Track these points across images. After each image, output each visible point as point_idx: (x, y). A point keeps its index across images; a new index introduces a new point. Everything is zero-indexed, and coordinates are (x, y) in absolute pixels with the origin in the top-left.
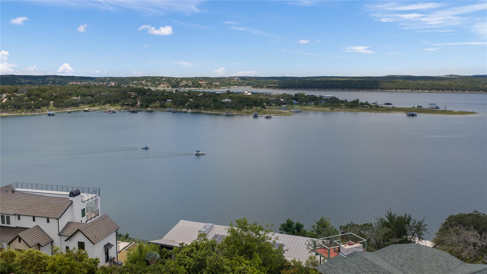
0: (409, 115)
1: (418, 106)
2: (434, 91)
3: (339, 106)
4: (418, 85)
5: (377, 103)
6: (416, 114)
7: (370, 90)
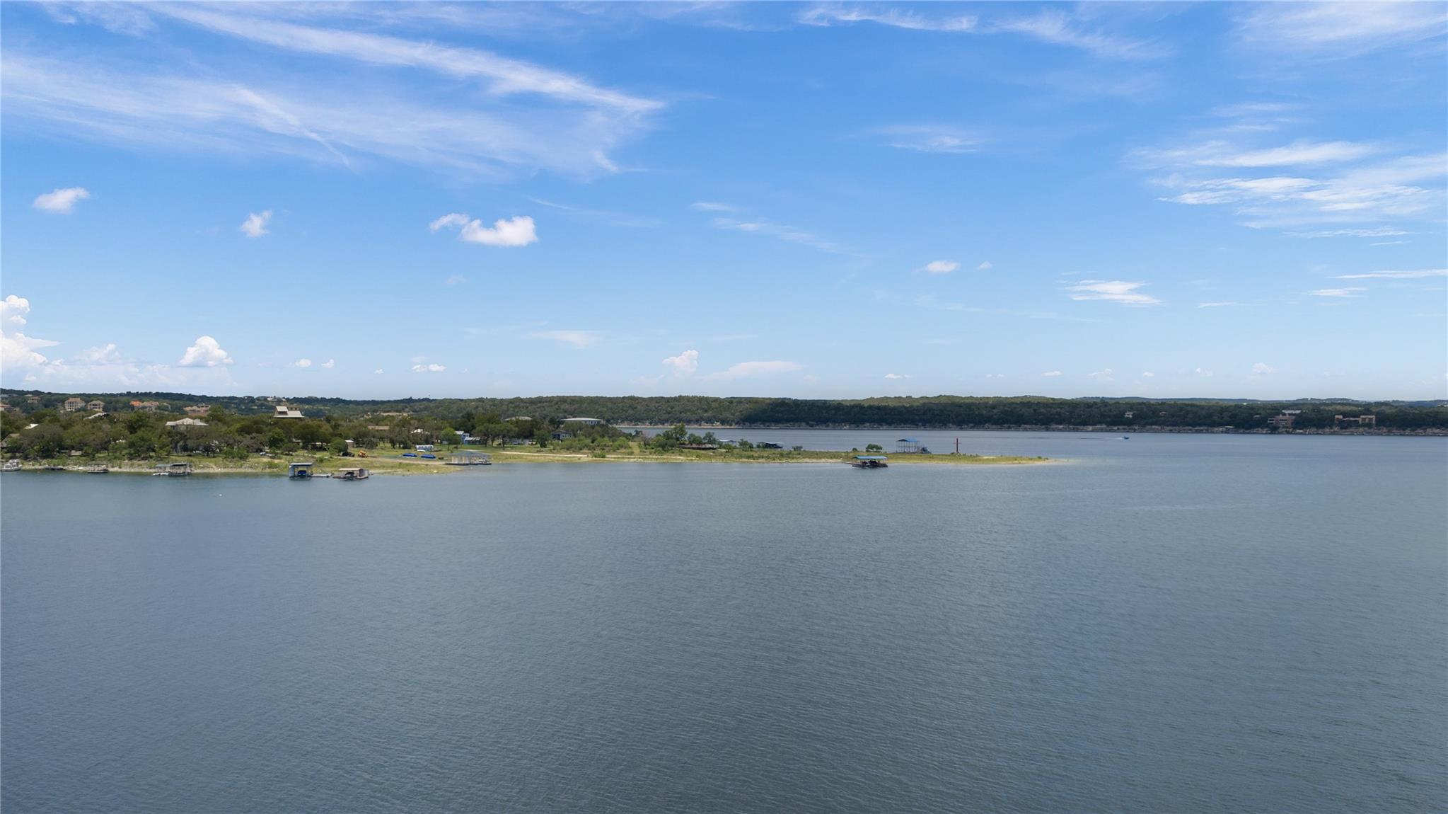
0: (863, 466)
3: (621, 446)
4: (824, 411)
6: (881, 462)
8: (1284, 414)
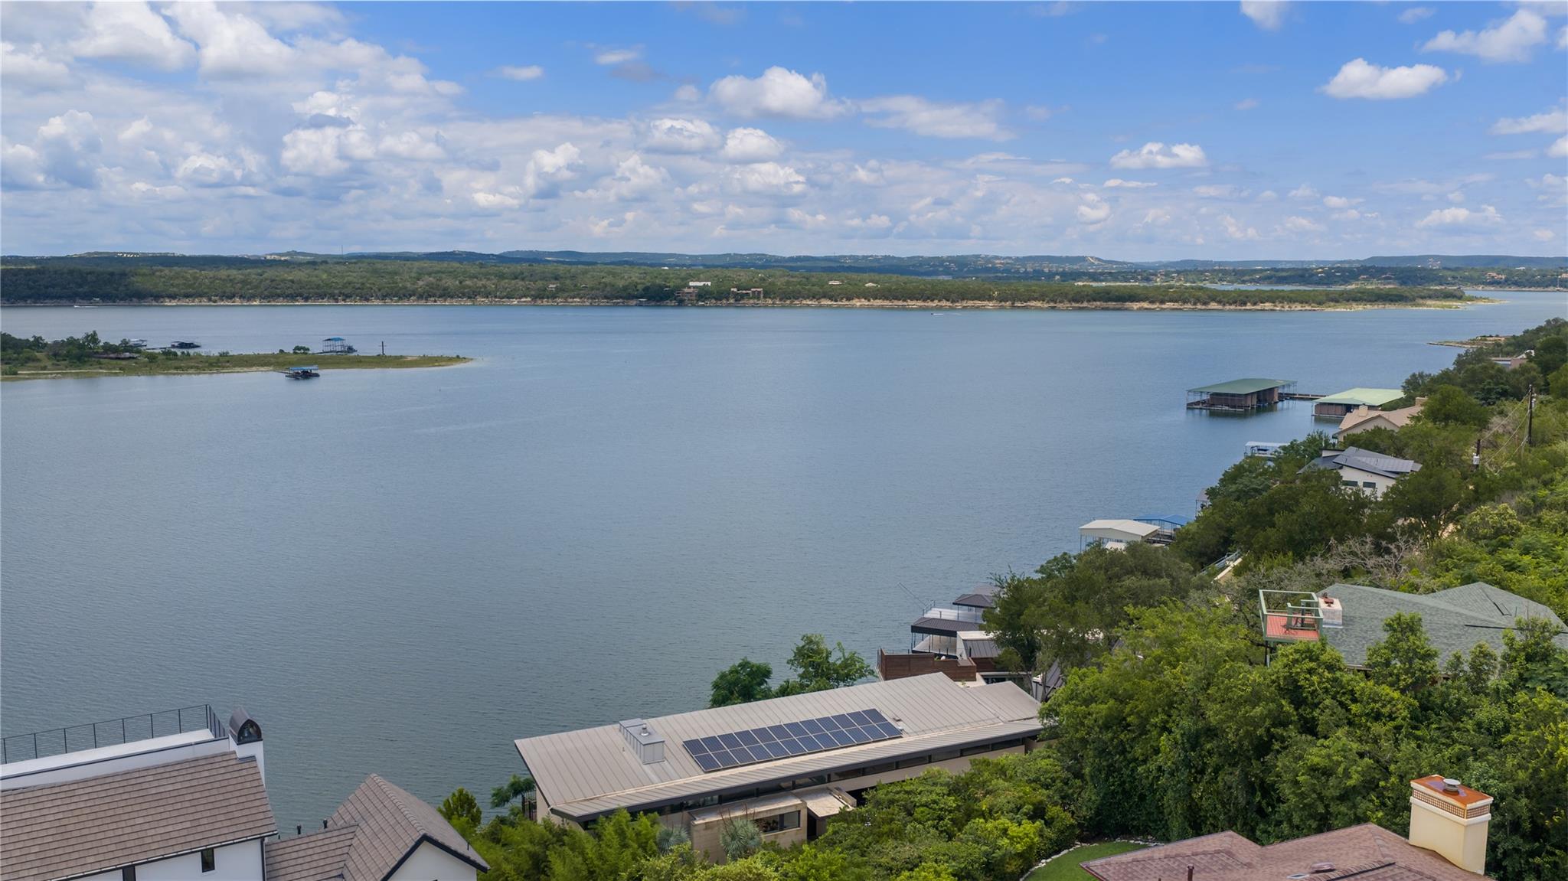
0: (296, 377)
1: (298, 348)
2: (280, 301)
3: (29, 359)
5: (145, 343)
7: (64, 302)
8: (690, 287)
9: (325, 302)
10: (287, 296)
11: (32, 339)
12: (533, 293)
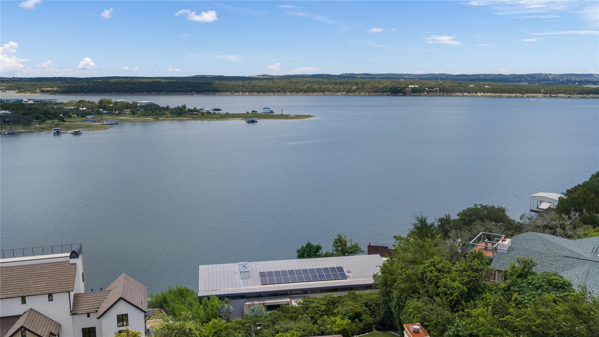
0: (249, 122)
1: (253, 111)
2: (255, 93)
3: (163, 114)
5: (203, 109)
6: (255, 120)
7: (183, 93)
8: (409, 88)
9: (270, 94)
10: (257, 91)
11: (166, 107)
12: (346, 90)
